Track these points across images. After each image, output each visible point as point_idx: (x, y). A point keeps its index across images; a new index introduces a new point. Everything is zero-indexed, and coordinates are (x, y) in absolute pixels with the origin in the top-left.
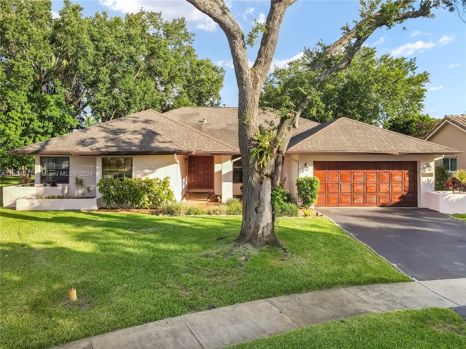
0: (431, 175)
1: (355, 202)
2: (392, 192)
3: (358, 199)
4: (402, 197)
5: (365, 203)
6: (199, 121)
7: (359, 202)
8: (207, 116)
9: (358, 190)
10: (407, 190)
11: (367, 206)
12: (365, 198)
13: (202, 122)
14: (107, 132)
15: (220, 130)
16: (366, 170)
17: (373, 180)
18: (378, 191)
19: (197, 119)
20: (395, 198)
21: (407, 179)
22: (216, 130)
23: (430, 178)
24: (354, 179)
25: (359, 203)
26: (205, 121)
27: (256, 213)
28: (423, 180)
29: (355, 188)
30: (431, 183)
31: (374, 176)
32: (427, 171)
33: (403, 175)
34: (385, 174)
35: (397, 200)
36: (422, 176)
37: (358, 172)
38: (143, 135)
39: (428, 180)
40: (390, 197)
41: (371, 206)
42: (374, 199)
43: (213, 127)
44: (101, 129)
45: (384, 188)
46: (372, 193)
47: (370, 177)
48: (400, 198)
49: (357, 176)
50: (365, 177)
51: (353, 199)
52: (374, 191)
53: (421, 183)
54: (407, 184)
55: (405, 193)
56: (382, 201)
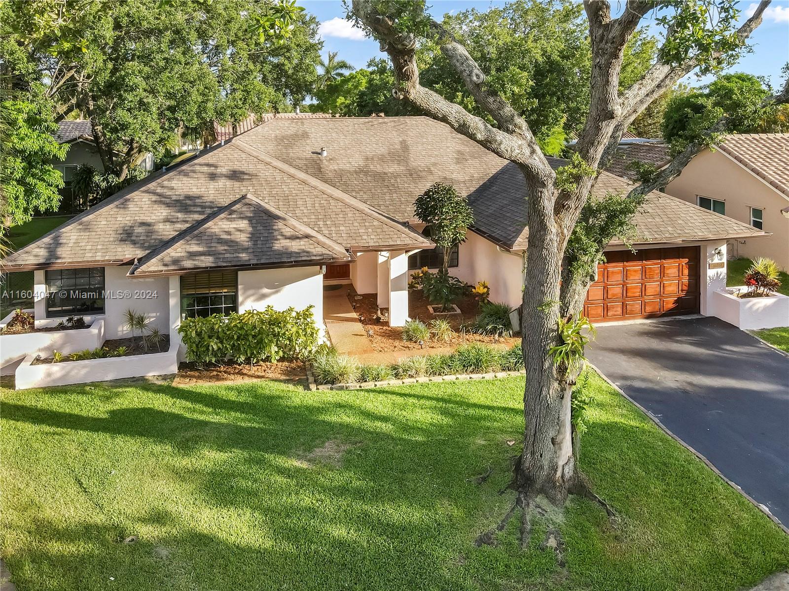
0: (721, 265)
1: (610, 313)
2: (664, 294)
3: (614, 309)
4: (679, 301)
5: (626, 313)
6: (313, 153)
7: (616, 313)
8: (324, 138)
9: (614, 295)
10: (685, 288)
11: (628, 319)
12: (624, 306)
13: (319, 154)
14: (168, 205)
15: (356, 172)
16: (627, 262)
17: (637, 278)
18: (643, 293)
19: (308, 148)
20: (667, 303)
21: (686, 272)
22: (349, 172)
23: (720, 270)
24: (608, 277)
25: (615, 315)
26: (325, 154)
27: (552, 446)
28: (711, 273)
29: (610, 293)
30: (721, 277)
31: (638, 271)
32: (716, 260)
33: (681, 267)
34: (653, 265)
35: (671, 306)
36: (709, 268)
37: (614, 267)
38: (250, 219)
39: (717, 274)
40: (662, 302)
41: (634, 318)
42: (637, 306)
43: (342, 166)
44: (154, 198)
45: (652, 287)
46: (634, 298)
47: (632, 273)
48: (676, 302)
49: (613, 272)
50: (625, 273)
51: (606, 309)
52: (637, 294)
53: (708, 278)
54: (685, 280)
55: (682, 294)
56: (649, 309)
